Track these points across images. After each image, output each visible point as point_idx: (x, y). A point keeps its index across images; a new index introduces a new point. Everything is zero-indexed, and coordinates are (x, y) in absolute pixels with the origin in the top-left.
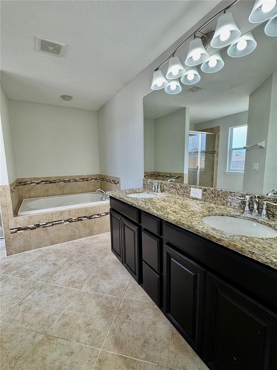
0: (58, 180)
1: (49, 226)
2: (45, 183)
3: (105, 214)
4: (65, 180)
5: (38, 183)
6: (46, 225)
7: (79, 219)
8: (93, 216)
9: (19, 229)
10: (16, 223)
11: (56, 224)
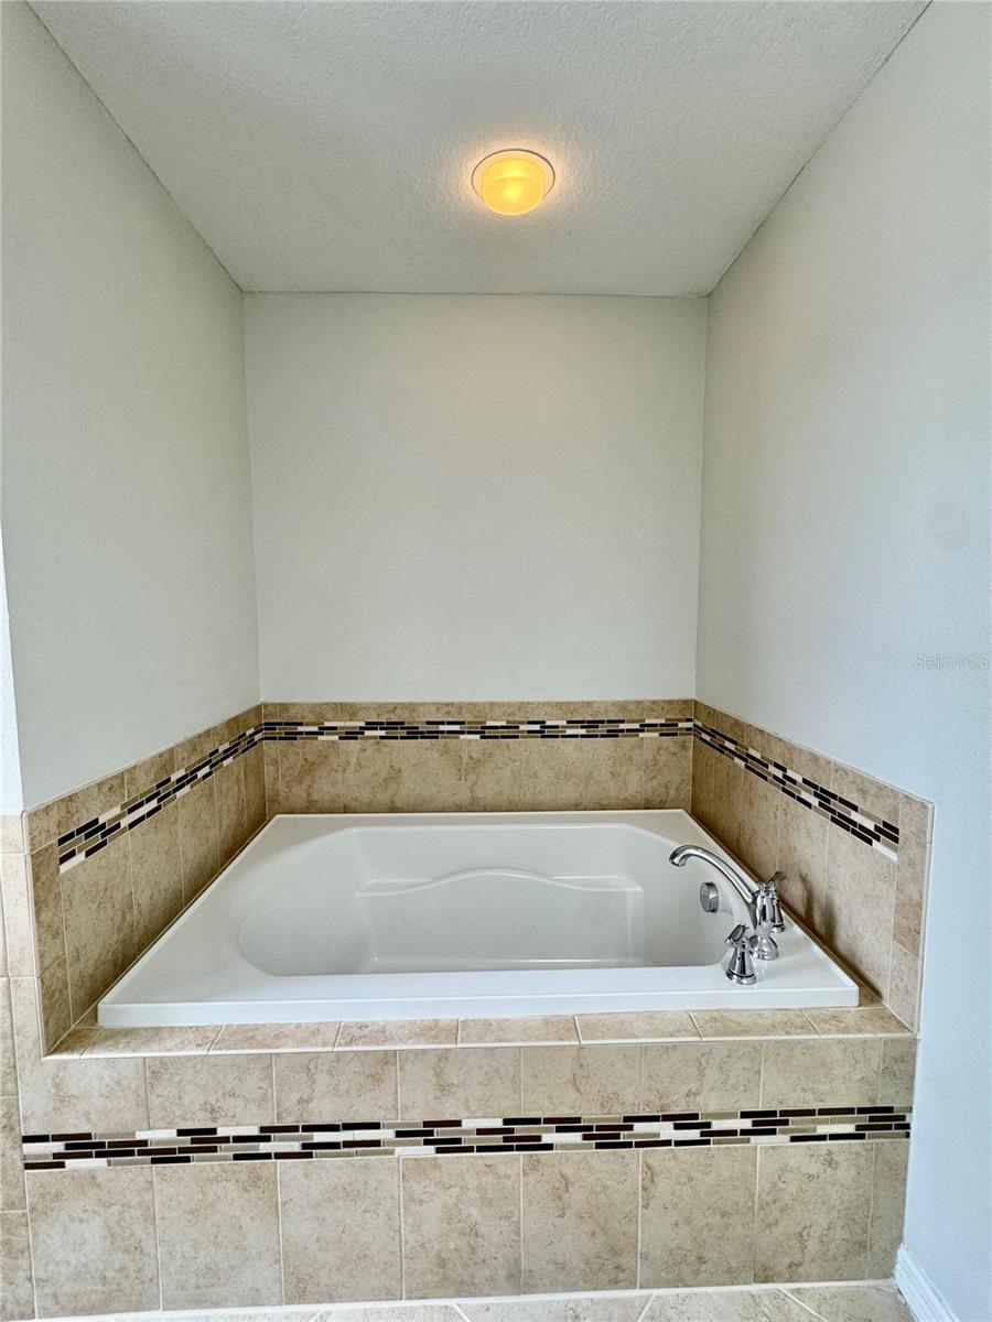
0: (449, 723)
1: (279, 1156)
2: (383, 733)
3: (747, 1124)
4: (489, 724)
5: (351, 735)
6: (263, 1147)
7: (516, 1136)
8: (639, 1127)
9: (80, 1145)
10: (62, 1099)
11: (335, 1145)
